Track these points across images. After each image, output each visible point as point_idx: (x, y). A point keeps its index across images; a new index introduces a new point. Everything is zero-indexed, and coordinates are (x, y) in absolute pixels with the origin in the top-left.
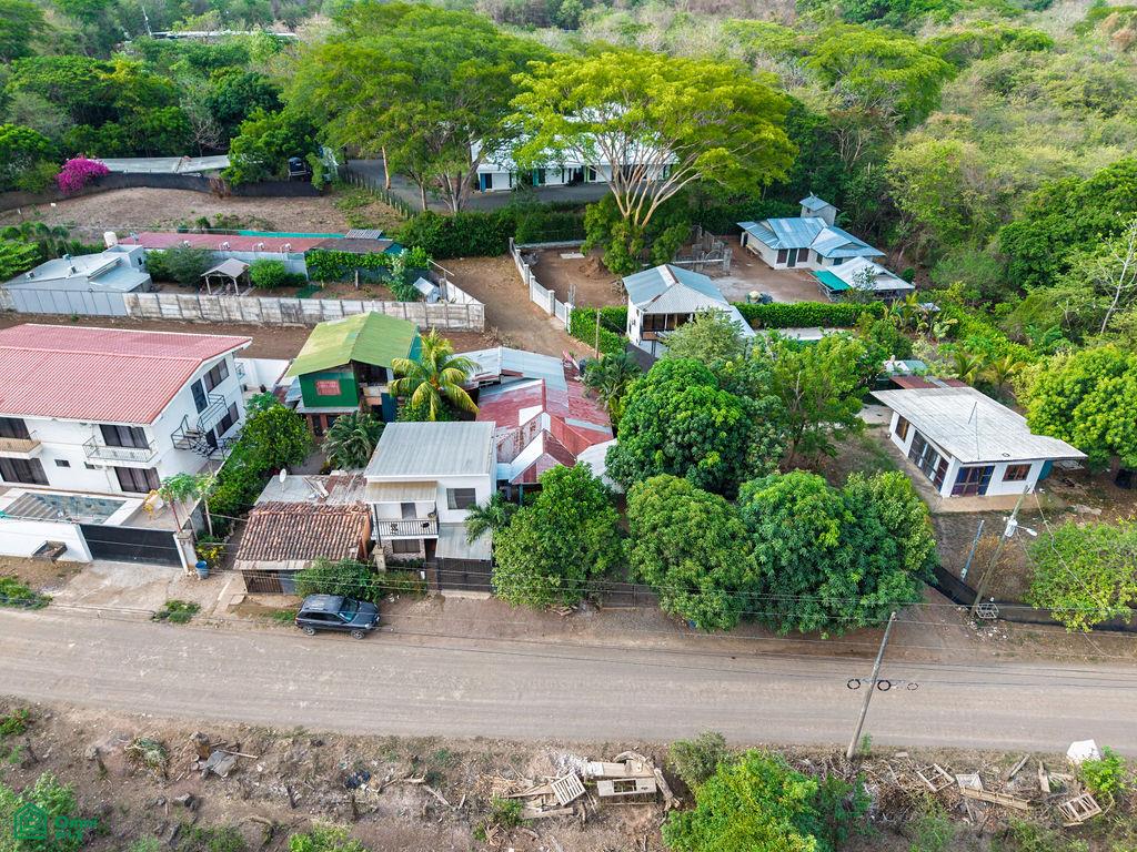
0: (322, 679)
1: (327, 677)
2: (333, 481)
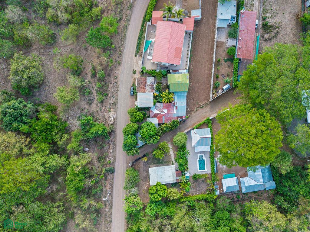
1: (125, 91)
2: (152, 85)
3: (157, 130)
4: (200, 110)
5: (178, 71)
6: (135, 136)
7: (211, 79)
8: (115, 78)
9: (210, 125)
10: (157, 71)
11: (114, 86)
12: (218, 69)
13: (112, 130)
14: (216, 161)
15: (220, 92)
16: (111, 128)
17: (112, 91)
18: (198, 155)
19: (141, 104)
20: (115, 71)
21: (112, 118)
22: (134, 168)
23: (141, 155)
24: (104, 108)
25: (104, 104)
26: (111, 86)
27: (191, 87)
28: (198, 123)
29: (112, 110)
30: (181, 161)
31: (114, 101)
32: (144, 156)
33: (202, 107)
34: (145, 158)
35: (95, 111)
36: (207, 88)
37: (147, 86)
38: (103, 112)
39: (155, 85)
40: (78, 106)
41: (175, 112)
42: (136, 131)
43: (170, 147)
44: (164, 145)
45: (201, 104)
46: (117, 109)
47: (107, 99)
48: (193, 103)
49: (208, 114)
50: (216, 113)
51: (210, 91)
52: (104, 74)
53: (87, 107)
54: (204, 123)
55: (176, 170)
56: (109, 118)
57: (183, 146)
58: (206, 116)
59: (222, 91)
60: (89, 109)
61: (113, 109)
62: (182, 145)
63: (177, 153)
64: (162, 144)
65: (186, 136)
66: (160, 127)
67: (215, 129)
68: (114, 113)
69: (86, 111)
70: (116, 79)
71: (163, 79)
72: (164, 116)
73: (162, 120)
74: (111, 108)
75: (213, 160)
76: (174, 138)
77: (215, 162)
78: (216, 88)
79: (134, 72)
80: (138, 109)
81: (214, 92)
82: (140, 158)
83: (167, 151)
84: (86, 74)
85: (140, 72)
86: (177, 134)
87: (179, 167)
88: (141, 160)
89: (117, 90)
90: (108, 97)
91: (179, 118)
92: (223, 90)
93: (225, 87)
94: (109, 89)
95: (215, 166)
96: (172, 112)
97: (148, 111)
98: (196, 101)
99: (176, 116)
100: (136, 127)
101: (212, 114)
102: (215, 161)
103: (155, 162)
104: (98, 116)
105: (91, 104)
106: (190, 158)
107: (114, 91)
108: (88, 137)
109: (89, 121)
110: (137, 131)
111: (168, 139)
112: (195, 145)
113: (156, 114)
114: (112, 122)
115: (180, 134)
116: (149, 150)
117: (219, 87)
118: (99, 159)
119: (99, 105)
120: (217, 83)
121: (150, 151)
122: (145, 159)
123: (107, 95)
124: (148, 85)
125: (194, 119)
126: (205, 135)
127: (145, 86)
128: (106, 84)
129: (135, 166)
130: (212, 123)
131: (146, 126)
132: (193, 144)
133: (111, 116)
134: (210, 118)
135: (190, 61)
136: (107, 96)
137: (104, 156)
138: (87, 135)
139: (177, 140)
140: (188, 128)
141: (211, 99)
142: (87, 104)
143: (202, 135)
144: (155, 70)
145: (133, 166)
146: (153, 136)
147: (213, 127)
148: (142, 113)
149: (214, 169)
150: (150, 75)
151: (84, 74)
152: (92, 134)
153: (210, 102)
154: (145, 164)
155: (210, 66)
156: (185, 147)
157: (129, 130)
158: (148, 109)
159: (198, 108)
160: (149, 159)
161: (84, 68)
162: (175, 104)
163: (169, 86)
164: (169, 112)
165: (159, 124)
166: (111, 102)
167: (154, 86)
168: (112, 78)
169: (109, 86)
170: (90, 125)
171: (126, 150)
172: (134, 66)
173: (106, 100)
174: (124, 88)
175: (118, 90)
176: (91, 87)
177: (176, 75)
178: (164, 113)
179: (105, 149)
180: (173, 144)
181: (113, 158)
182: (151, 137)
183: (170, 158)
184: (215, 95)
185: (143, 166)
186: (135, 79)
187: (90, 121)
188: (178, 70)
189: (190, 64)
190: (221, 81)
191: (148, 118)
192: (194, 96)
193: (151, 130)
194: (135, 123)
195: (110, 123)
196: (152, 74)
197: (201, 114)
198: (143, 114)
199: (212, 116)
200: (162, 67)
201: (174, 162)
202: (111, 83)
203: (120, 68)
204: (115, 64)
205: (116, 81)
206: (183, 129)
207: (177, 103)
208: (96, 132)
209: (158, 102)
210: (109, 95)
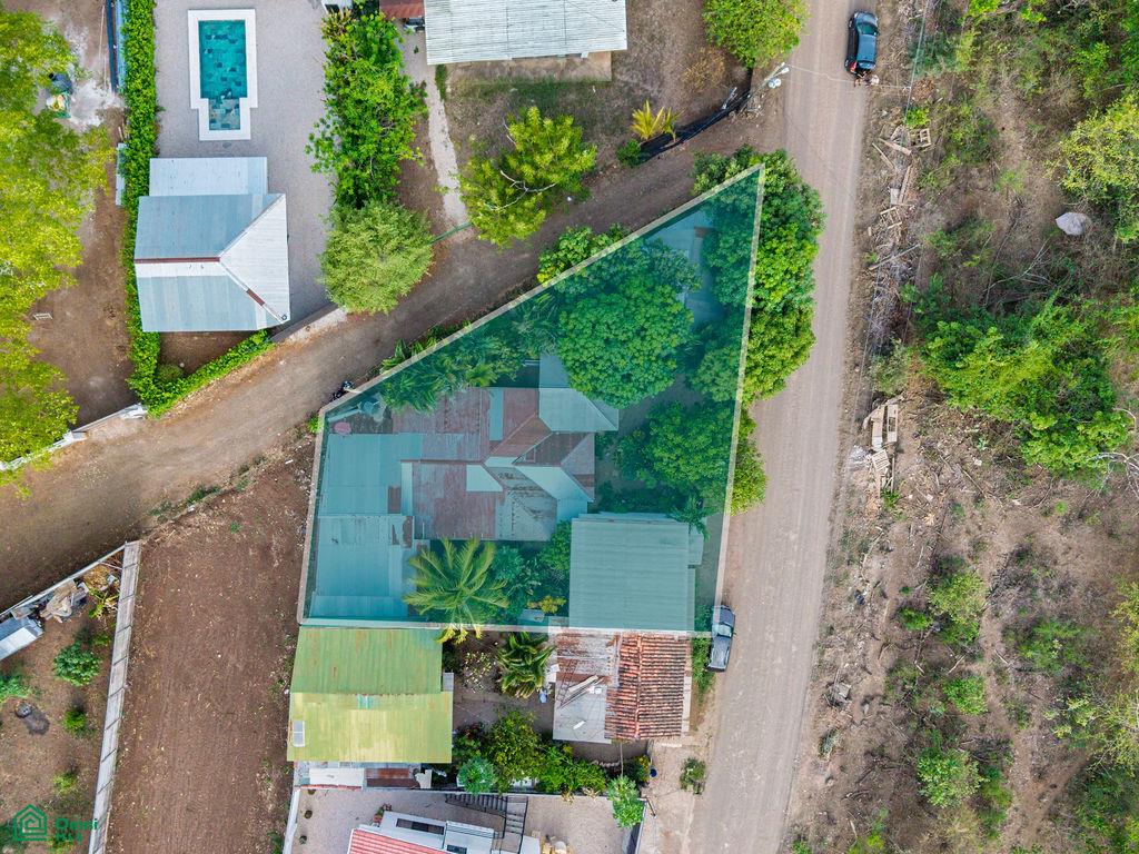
0: (772, 640)
1: (771, 636)
2: (568, 676)
3: (555, 334)
4: (218, 471)
5: (374, 776)
6: (724, 300)
7: (130, 699)
8: (835, 741)
9: (147, 361)
10: (527, 782)
11: (845, 679)
12: (72, 773)
13: (885, 351)
14: (115, 81)
15: (60, 603)
16: (891, 371)
17: (861, 644)
18: (244, 133)
19: (664, 542)
20: (832, 792)
21: (877, 441)
22: (732, 60)
23: (680, 156)
24: (930, 520)
25: (925, 553)
26: (875, 681)
27: (281, 650)
28: (236, 377)
29: (875, 504)
30: (380, 90)
31: (855, 571)
32: (654, 146)
33: (201, 493)
34: (646, 132)
35: (992, 503)
36: (157, 633)
37: (611, 671)
38: (936, 494)
39: (551, 676)
40: (1115, 546)
41: (407, 468)
42: (714, 336)
43: (454, 206)
44: (505, 216)
45: (204, 521)
46: (834, 511)
47: (906, 589)
48: (271, 532)
49: (163, 442)
50: (96, 448)
51: (136, 614)
52: (927, 778)
53: (1051, 536)
54: (186, 373)
55: (420, 26)
56: (897, 444)
57: (359, 205)
58: (177, 429)
59: (43, 606)
60: (1035, 520)
61: (861, 514)
62: (362, 211)
63: (405, 153)
64: (521, 226)
65: (332, 281)
66: (527, 357)
67: (109, 322)
68: (861, 482)
69: (1063, 507)
70: (833, 732)
71: (487, 719)
72: (494, 445)
73: (510, 412)
74: (881, 516)
75: (138, 84)
76: (422, 269)
77: (121, 76)
78: (91, 637)
79: (694, 775)
80: (692, 501)
81: (108, 603)
82: (685, 133)
83: (486, 166)
84: (1040, 774)
85: (654, 773)
86: (400, 299)
87: (394, 42)
88: (682, 120)
89: (829, 652)
90: (895, 596)
91: (379, 418)
92: (36, 614)
93: (22, 638)
94: (888, 658)
95: (120, 46)
96: (426, 469)
97: (608, 485)
98: (244, 546)
99: (401, 441)
100: (717, 367)
101: (126, 439)
102: (121, 85)
103: (572, 97)
104: (979, 463)
105: (1021, 555)
106: (311, 113)
107: (850, 644)
108: (1068, 308)
109: (1066, 429)
110: (704, 340)
111: (468, 268)
112: (267, 206)
113: (555, 462)
114: (878, 414)
115: (377, 301)
116: (611, 194)
117: (68, 640)
118: (985, 148)
119: (963, 544)
120: (78, 677)
121: (606, 183)
122: (647, 123)
123: (904, 613)
124: (603, 679)
125: (266, 409)
126: (181, 280)
127: (622, 671)
128: (909, 696)
129: (729, 79)
130: (129, 368)
131: (637, 374)
132: (280, 209)
133: (881, 456)
134: (138, 411)
135: (281, 840)
136: (901, 610)
137: (954, 161)
138: (1077, 329)
139: (399, 248)
140: (316, 342)
141: (132, 552)
142: (1046, 559)
143: (207, 280)
144: (540, 788)
145: (740, 72)
146: (589, 295)
147: (122, 340)
148: (658, 475)
149: (128, 16)
150: (579, 754)
151: (1060, 774)
152: (1040, 334)
153: (137, 527)
154: (653, 90)
155: (129, 800)
156: (344, 199)
157: (772, 351)
158: (607, 501)
159: (233, 491)
160: (622, 122)
161: (1053, 816)
162: (407, 527)
163: (447, 667)
164: (455, 468)
165: (529, 380)
166: (874, 564)
167: (555, 668)
168: (859, 740)
169: (880, 678)
170: (1050, 398)
171: (800, 198)
172: (690, 819)
173: (912, 581)
174: (780, 661)
175: (822, 646)
176: (1011, 678)
177: (386, 753)
178: (492, 462)
179: (939, 219)
180: (436, 228)
181: (886, 149)
182: (610, 288)
183: (462, 124)
184: (102, 580)
185: (666, 71)
186: (696, 721)
187: (1049, 431)
188: (371, 783)
189: (281, 816)
190: (52, 689)
191: (608, 433)
192: (262, 579)
193: (607, 341)
194: (717, 398)
195: (893, 409)
196: (564, 764)
197: (211, 445)
198: (648, 464)
199: (128, 422)
200: (489, 810)
201: (433, 92)
202: (865, 702)
203: (795, 809)
204: (829, 839)
205: (832, 719)
206: (353, 336)
207: (385, 535)
208: (1021, 344)
209: (528, 551)
210: (891, 619)
